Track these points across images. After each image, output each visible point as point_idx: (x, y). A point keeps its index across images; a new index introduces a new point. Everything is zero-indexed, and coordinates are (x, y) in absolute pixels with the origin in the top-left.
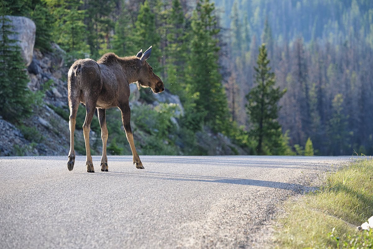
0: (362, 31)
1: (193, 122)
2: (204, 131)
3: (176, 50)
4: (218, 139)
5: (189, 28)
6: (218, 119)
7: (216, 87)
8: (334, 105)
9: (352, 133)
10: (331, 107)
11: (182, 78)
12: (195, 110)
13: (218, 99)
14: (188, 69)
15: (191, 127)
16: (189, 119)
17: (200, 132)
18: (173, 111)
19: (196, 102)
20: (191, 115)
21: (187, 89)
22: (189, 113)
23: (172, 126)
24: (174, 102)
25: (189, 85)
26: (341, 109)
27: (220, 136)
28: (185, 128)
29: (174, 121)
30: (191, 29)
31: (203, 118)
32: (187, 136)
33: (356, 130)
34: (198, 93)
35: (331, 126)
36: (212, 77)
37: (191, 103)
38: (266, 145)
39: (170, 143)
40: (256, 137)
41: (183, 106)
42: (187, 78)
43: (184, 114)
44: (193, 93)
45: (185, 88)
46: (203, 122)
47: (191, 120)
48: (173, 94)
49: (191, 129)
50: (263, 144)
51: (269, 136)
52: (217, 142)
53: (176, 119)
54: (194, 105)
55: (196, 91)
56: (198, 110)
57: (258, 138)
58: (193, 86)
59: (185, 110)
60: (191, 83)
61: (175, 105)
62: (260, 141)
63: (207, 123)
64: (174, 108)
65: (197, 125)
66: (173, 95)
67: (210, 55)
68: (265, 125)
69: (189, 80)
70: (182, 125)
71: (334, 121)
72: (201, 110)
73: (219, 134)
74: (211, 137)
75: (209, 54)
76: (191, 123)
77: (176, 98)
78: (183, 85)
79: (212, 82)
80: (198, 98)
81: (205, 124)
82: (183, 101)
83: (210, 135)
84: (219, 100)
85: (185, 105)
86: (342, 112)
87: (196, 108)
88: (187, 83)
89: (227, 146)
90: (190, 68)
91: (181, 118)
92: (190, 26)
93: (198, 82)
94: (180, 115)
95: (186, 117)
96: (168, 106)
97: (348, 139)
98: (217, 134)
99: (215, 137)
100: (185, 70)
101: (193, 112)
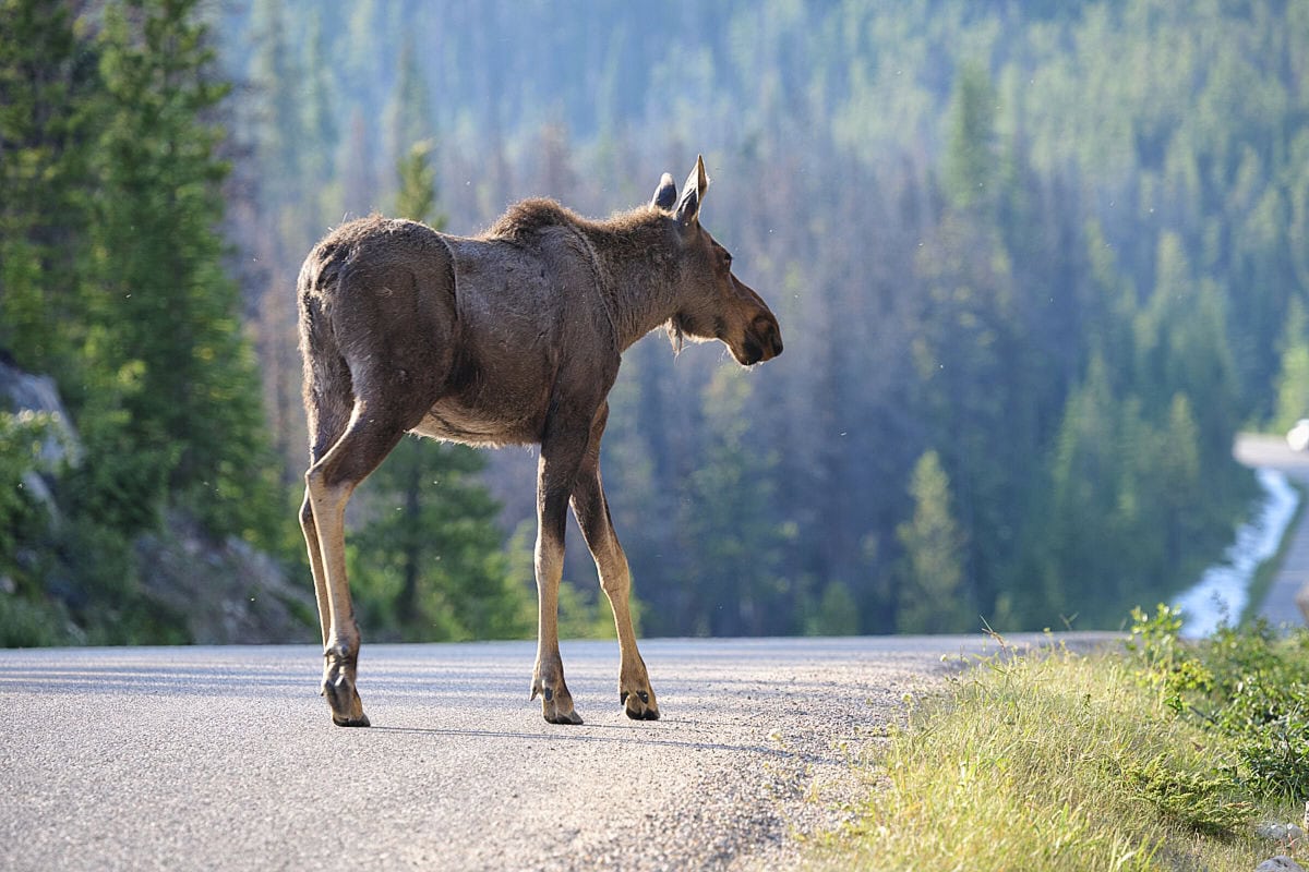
0: (816, 91)
1: (122, 495)
2: (167, 532)
3: (38, 177)
4: (233, 566)
5: (89, 82)
6: (226, 476)
7: (216, 336)
8: (712, 408)
9: (789, 529)
10: (698, 418)
11: (66, 299)
12: (127, 442)
13: (227, 387)
14: (94, 261)
15: (113, 515)
16: (104, 477)
17: (149, 538)
18: (36, 447)
19: (128, 402)
20: (109, 460)
21: (90, 349)
22: (100, 454)
23: (29, 512)
24: (35, 404)
25: (98, 332)
26: (742, 426)
27: (237, 552)
28: (87, 520)
29: (39, 490)
30: (100, 85)
31: (164, 476)
32: (98, 555)
33: (809, 516)
34: (138, 367)
35: (699, 499)
36: (197, 293)
37: (109, 407)
38: (438, 587)
39: (21, 589)
40: (390, 552)
41: (73, 421)
42: (89, 297)
43: (82, 459)
44: (115, 367)
45: (79, 343)
46: (164, 491)
47: (111, 485)
48: (30, 368)
49: (111, 525)
50: (422, 584)
51: (449, 547)
52: (229, 580)
53: (47, 479)
54: (123, 417)
55: (131, 355)
56: (143, 442)
57: (400, 558)
58: (116, 333)
59: (86, 440)
60: (107, 322)
61: (41, 418)
62: (411, 572)
63: (181, 497)
64: (38, 433)
65: (137, 503)
66: (33, 376)
67: (190, 198)
68: (430, 501)
69: (97, 307)
70: (73, 507)
71: (711, 477)
72: (152, 439)
73: (232, 542)
74: (199, 556)
75: (182, 193)
76: (110, 498)
77: (44, 389)
78: (74, 330)
79: (198, 314)
80: (138, 387)
81: (172, 503)
82: (72, 401)
83: (192, 547)
84: (233, 394)
85: (83, 419)
86: (748, 438)
87: (131, 429)
88: (90, 320)
89: (270, 594)
90: (101, 254)
91: (69, 474)
92: (95, 73)
93: (140, 316)
94: (65, 463)
95: (88, 468)
96: (11, 423)
97: (775, 557)
98: (225, 544)
99: (216, 559)
100: (82, 266)
101: (117, 449)
